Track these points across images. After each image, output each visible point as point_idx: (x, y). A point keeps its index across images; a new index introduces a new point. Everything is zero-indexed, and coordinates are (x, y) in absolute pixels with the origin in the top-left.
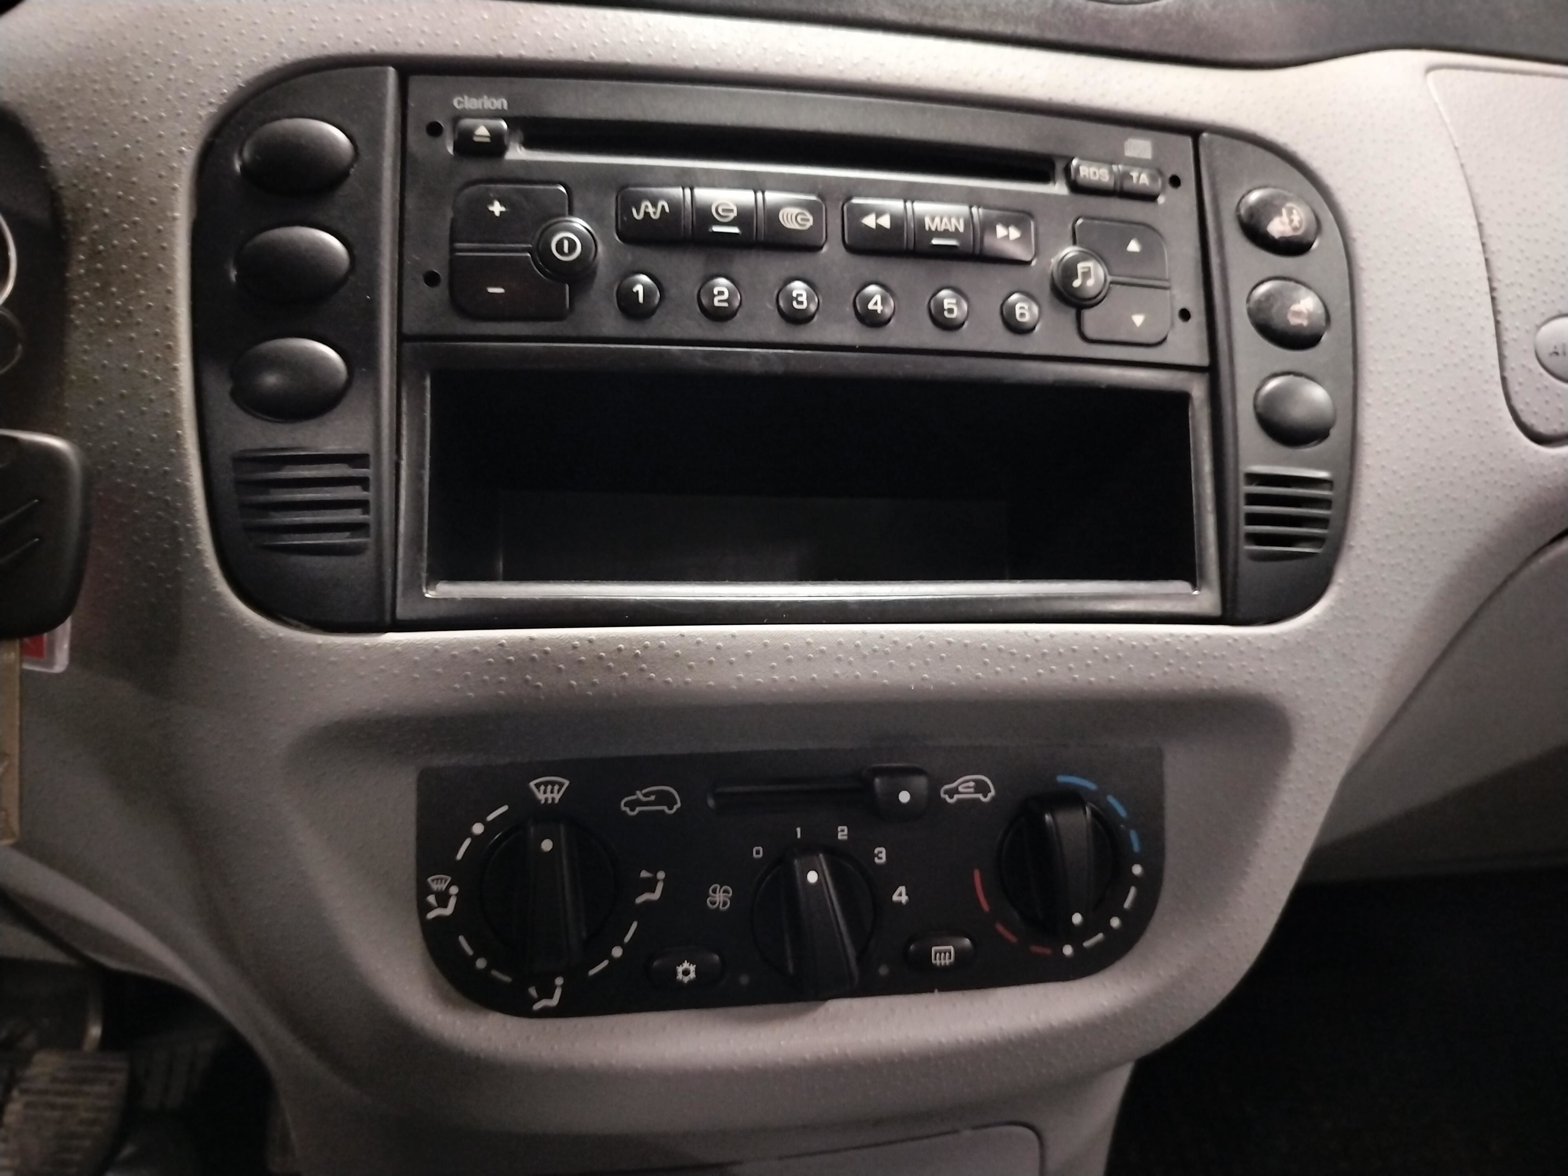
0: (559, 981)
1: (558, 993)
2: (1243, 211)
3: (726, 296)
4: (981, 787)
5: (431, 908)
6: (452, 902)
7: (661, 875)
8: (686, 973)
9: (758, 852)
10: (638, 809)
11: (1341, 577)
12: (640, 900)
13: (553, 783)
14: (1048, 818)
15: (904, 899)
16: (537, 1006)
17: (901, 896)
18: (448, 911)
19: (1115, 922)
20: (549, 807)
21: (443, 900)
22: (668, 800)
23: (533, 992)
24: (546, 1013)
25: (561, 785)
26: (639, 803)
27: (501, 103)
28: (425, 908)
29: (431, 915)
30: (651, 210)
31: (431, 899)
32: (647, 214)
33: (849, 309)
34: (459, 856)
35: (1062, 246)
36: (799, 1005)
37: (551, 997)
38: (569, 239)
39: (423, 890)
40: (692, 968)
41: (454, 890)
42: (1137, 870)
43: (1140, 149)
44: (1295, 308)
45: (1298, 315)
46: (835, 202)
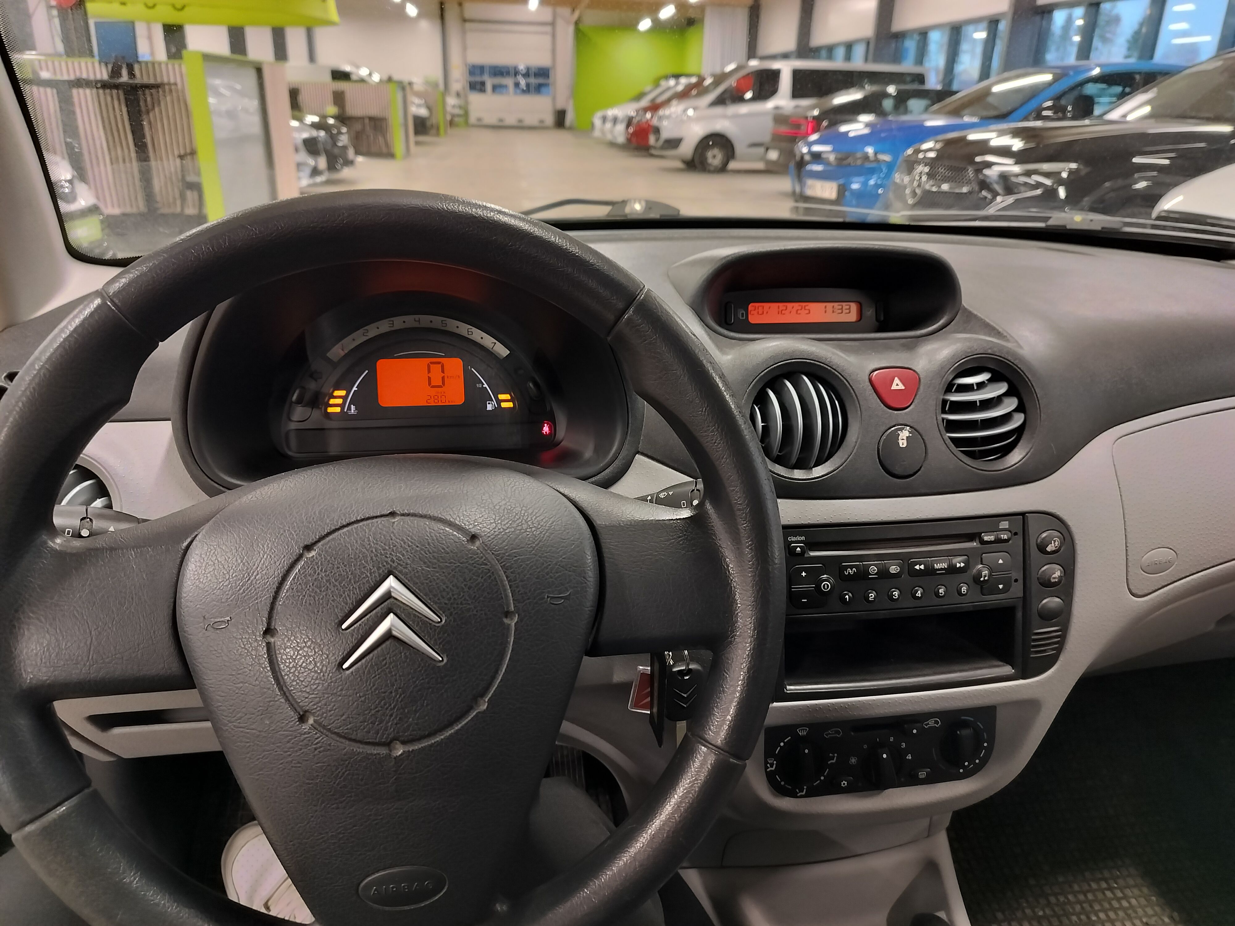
0: (805, 787)
1: (805, 790)
2: (1039, 541)
3: (873, 597)
4: (936, 722)
5: (769, 768)
6: (774, 766)
7: (836, 755)
8: (844, 784)
9: (865, 746)
10: (829, 736)
11: (1062, 658)
12: (829, 762)
13: (804, 729)
14: (958, 732)
15: (910, 758)
16: (798, 795)
17: (909, 757)
18: (773, 769)
19: (977, 761)
20: (803, 737)
21: (772, 766)
22: (838, 733)
23: (798, 791)
24: (801, 797)
25: (806, 730)
26: (830, 734)
27: (803, 538)
28: (767, 768)
29: (768, 770)
30: (850, 571)
31: (768, 765)
32: (849, 573)
33: (910, 596)
34: (777, 753)
35: (977, 564)
36: (876, 792)
37: (803, 792)
38: (827, 584)
39: (766, 763)
40: (846, 783)
41: (775, 762)
42: (985, 744)
43: (1004, 525)
44: (1054, 576)
45: (1054, 578)
46: (906, 561)
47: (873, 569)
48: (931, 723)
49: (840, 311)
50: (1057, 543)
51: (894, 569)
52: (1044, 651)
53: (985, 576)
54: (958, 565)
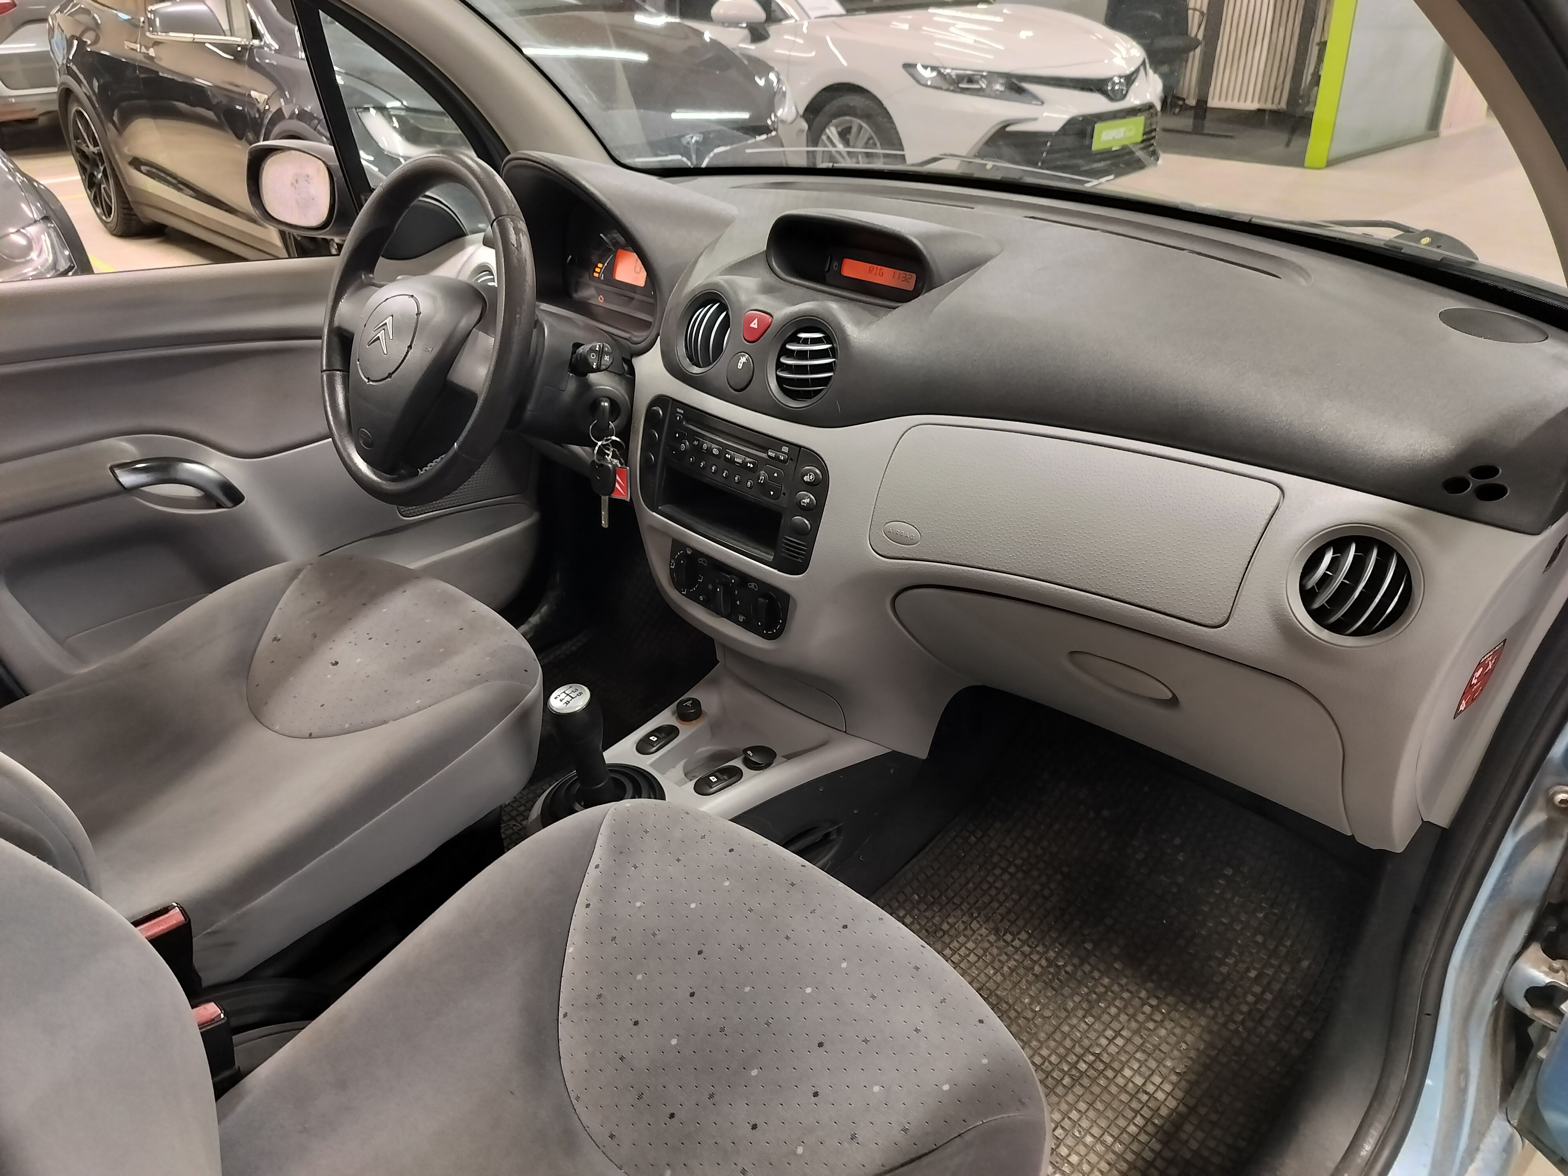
0: (686, 590)
3: (702, 465)
4: (755, 587)
5: (670, 564)
8: (701, 598)
11: (808, 570)
15: (738, 604)
16: (682, 593)
19: (774, 631)
21: (672, 564)
22: (705, 562)
23: (682, 590)
26: (700, 561)
27: (683, 412)
30: (696, 443)
35: (761, 470)
37: (684, 592)
42: (781, 621)
43: (785, 449)
44: (803, 500)
45: (804, 502)
46: (724, 448)
47: (705, 446)
48: (753, 585)
49: (904, 279)
50: (811, 477)
51: (715, 451)
52: (797, 558)
53: (761, 480)
54: (749, 465)
